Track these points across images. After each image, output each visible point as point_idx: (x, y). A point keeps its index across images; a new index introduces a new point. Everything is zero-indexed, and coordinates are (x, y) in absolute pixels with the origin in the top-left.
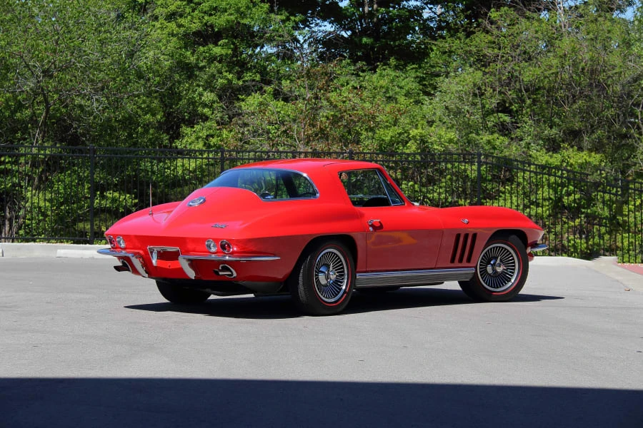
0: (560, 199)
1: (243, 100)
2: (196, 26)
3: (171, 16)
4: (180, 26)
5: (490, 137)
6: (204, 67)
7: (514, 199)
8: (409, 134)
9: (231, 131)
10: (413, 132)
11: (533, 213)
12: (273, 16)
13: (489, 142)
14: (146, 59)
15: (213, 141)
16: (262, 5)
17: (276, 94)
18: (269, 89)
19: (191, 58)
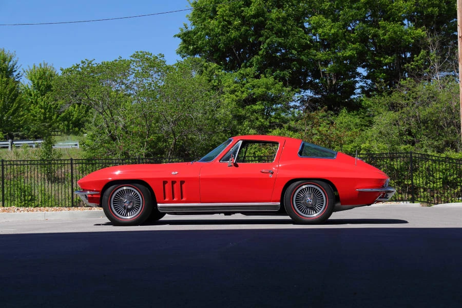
0: (446, 178)
1: (271, 132)
2: (245, 95)
3: (233, 92)
4: (237, 96)
5: (406, 147)
6: (249, 116)
7: (421, 179)
8: (361, 147)
9: (266, 149)
10: (363, 146)
11: (432, 186)
12: (284, 88)
13: (405, 149)
14: (221, 113)
15: (257, 154)
16: (280, 83)
17: (289, 128)
18: (286, 126)
19: (242, 112)
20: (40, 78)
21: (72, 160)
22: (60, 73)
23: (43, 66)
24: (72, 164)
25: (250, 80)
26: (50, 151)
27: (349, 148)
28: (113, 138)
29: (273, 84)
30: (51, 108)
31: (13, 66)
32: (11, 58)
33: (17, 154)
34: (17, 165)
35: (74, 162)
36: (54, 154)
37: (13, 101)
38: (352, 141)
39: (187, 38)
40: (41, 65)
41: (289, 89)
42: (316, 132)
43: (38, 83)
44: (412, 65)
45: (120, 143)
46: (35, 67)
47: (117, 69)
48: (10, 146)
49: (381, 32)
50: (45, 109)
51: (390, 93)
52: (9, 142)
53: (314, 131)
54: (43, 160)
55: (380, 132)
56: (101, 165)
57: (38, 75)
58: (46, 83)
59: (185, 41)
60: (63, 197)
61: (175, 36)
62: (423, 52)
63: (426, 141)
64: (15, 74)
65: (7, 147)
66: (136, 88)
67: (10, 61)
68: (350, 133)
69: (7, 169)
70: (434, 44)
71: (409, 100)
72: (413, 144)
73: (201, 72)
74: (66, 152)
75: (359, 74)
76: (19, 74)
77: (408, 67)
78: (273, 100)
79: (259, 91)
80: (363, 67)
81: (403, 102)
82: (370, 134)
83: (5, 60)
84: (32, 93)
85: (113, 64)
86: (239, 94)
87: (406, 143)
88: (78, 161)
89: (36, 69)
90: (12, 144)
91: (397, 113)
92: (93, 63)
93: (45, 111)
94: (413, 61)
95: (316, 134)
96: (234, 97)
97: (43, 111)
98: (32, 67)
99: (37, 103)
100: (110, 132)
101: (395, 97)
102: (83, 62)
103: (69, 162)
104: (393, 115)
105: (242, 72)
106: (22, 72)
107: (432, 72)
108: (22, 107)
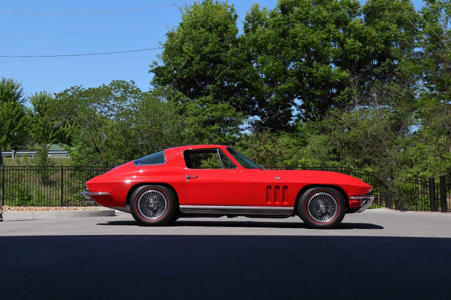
4: (199, 118)
5: (334, 162)
19: (203, 131)
20: (41, 103)
21: (62, 167)
22: (54, 97)
23: (43, 93)
24: (62, 170)
25: (210, 105)
26: (45, 160)
27: (289, 163)
28: (97, 150)
29: (229, 109)
30: (48, 127)
31: (20, 93)
32: (18, 87)
33: (18, 162)
34: (19, 170)
35: (64, 168)
36: (49, 162)
37: (18, 120)
38: (291, 158)
39: (158, 71)
40: (41, 93)
41: (241, 114)
42: (263, 148)
43: (39, 107)
44: (338, 98)
45: (103, 154)
46: (36, 94)
47: (101, 94)
48: (13, 155)
49: (314, 71)
50: (44, 127)
51: (321, 120)
52: (13, 152)
53: (262, 148)
54: (39, 166)
55: (314, 151)
56: (86, 172)
57: (39, 101)
58: (45, 107)
59: (157, 74)
60: (54, 198)
61: (149, 71)
62: (347, 89)
63: (348, 158)
64: (21, 99)
65: (11, 156)
66: (116, 110)
67: (17, 89)
68: (290, 150)
69: (10, 174)
70: (355, 83)
71: (336, 125)
72: (338, 160)
73: (169, 99)
74: (59, 161)
75: (295, 105)
76: (24, 99)
77: (335, 99)
78: (228, 123)
79: (217, 114)
80: (299, 99)
81: (331, 127)
82: (305, 151)
83: (13, 87)
84: (34, 114)
85: (98, 89)
86: (201, 116)
87: (333, 160)
88: (68, 168)
89: (38, 96)
90: (15, 153)
91: (327, 136)
92: (81, 88)
93: (44, 128)
94: (340, 95)
95: (263, 150)
96: (197, 119)
97: (42, 128)
98: (34, 95)
99: (37, 122)
100: (95, 145)
101: (325, 123)
102: (72, 88)
103: (60, 168)
104: (323, 137)
105: (203, 99)
106: (27, 98)
107: (353, 105)
108: (26, 125)
